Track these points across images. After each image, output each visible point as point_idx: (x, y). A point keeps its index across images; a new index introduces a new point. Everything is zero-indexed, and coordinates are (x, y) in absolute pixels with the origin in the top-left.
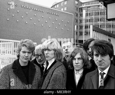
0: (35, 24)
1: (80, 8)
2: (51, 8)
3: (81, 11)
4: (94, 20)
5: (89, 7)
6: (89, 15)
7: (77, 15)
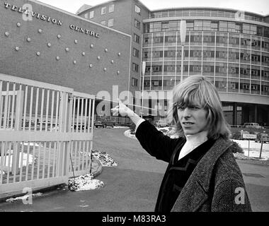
0: (38, 53)
1: (144, 24)
2: (78, 17)
3: (147, 31)
4: (176, 53)
5: (166, 22)
6: (166, 41)
7: (138, 40)
